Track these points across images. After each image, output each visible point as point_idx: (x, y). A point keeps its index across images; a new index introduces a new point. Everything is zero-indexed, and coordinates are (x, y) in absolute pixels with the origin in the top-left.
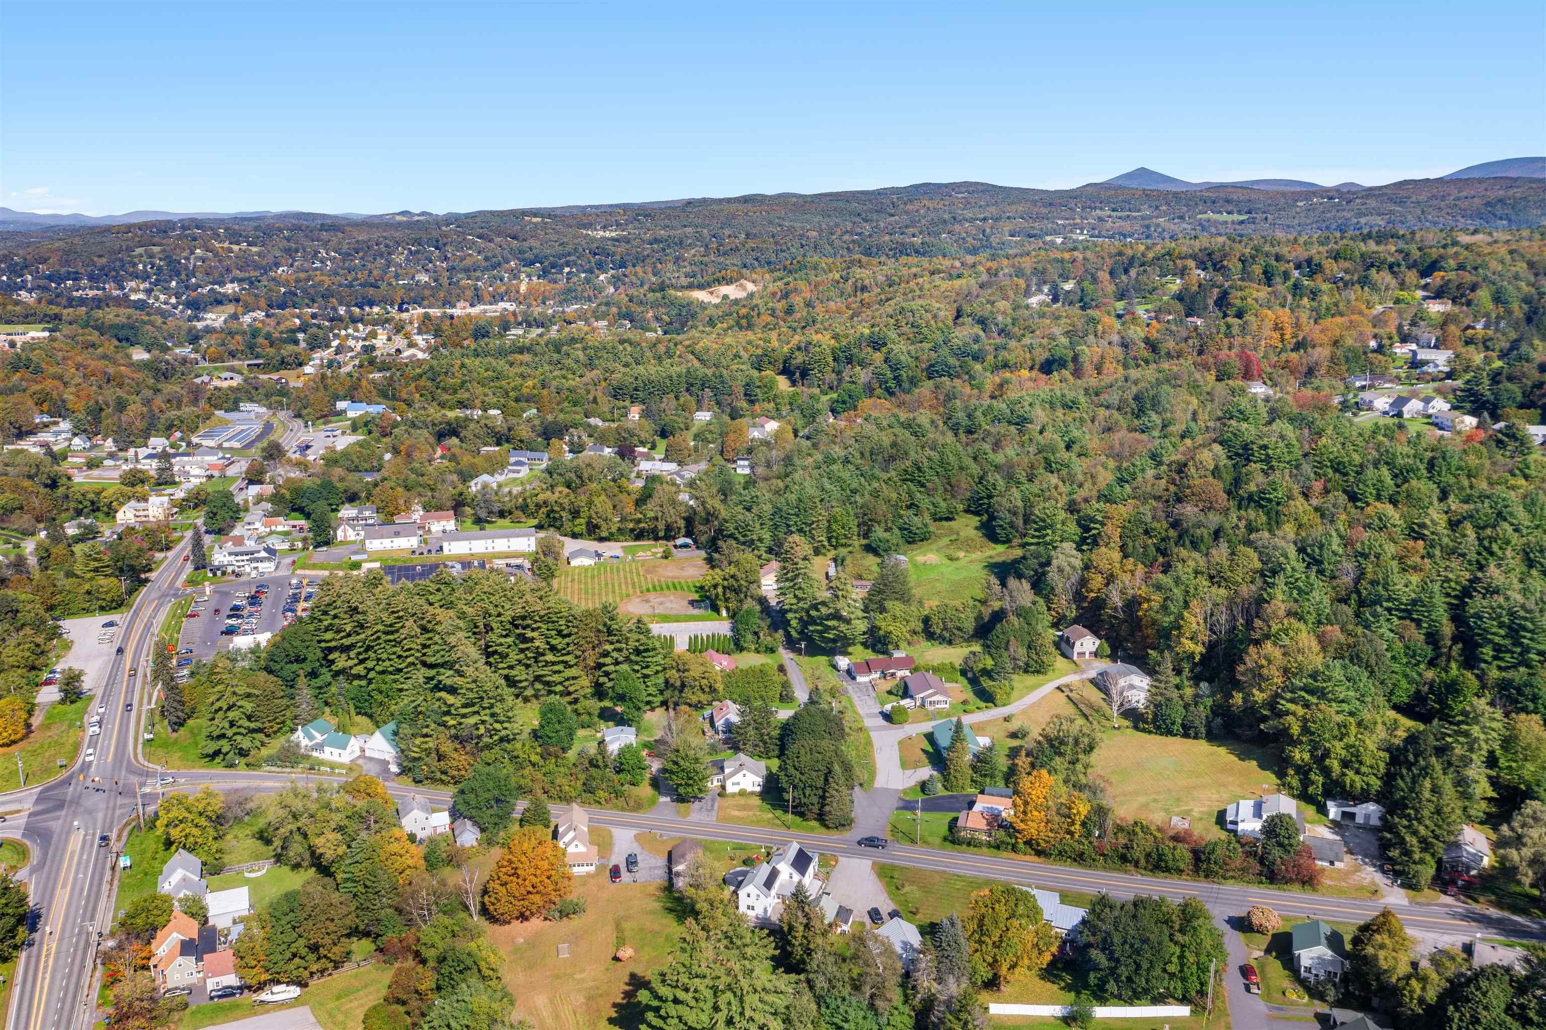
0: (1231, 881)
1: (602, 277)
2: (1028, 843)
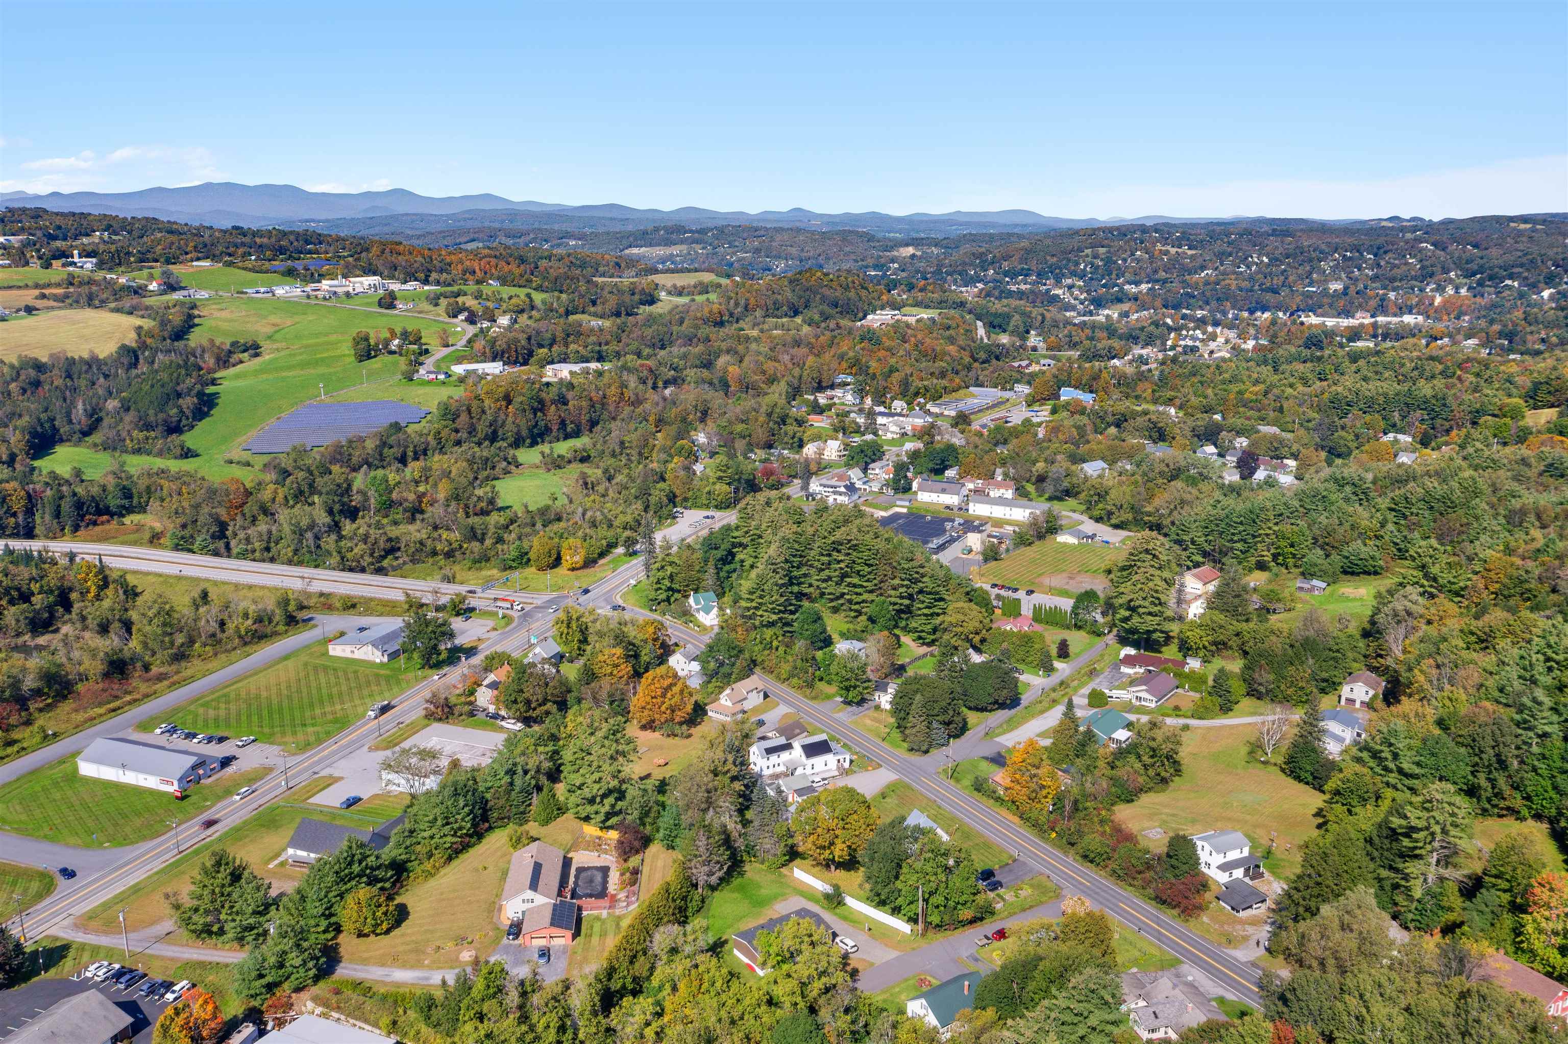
0: (1130, 888)
1: (1546, 294)
2: (1013, 802)
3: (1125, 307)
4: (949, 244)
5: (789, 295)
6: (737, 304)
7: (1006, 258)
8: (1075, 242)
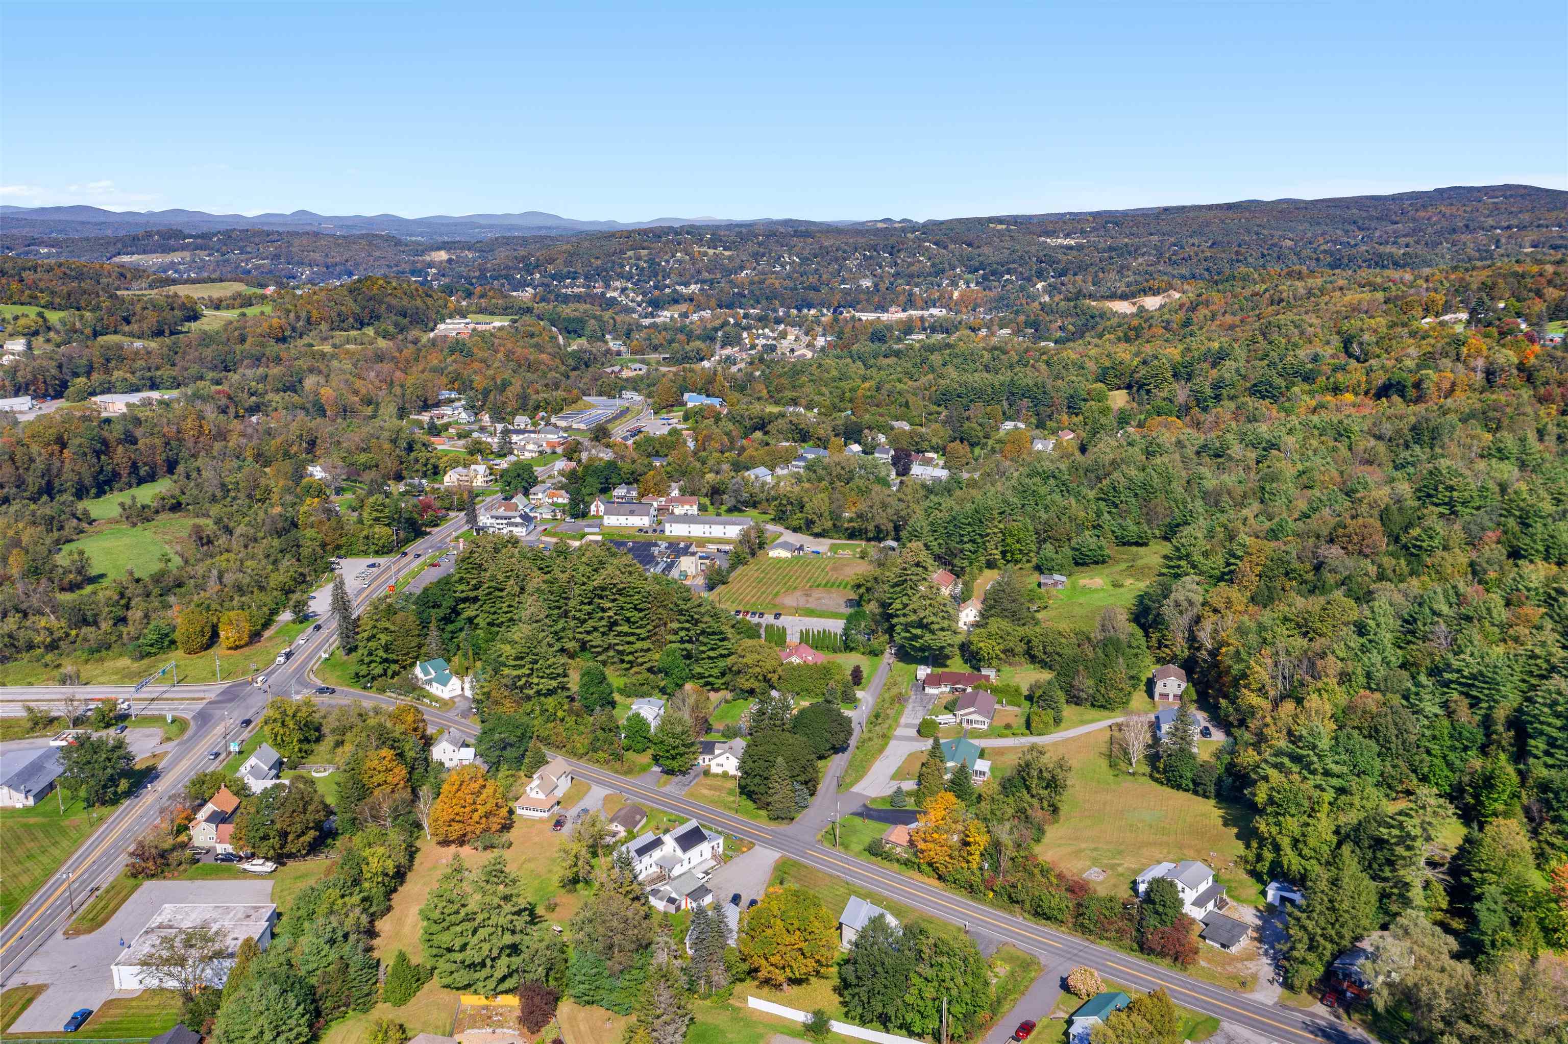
0: (1105, 942)
1: (1039, 286)
2: (930, 865)
3: (684, 307)
4: (485, 248)
5: (351, 304)
6: (298, 318)
7: (551, 261)
8: (614, 245)
